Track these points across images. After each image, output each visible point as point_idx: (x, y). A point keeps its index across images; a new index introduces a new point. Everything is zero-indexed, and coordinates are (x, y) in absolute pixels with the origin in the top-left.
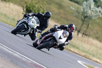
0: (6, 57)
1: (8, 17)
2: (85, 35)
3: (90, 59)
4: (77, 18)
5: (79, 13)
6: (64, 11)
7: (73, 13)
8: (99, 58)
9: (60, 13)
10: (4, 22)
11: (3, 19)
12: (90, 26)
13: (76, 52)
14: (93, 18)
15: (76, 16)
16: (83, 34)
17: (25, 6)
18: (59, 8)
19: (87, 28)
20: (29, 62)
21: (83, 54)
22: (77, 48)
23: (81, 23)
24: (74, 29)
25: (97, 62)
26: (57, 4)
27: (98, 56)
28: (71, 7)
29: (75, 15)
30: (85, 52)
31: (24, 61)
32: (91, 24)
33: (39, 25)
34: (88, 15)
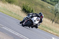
0: (11, 36)
1: (12, 13)
2: (57, 23)
4: (52, 13)
5: (53, 10)
6: (45, 9)
7: (49, 10)
9: (42, 10)
10: (10, 16)
11: (9, 14)
13: (51, 32)
16: (55, 22)
17: (22, 6)
18: (41, 8)
20: (24, 38)
21: (55, 34)
22: (52, 30)
23: (54, 16)
24: (43, 17)
26: (41, 5)
28: (48, 7)
30: (57, 32)
31: (21, 38)
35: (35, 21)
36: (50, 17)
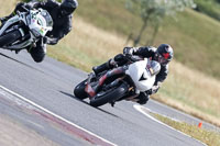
3: (162, 102)
8: (180, 99)
12: (160, 29)
14: (167, 13)
15: (129, 9)
19: (154, 35)
20: (30, 107)
23: (141, 23)
25: (176, 108)
27: (179, 95)
29: (127, 6)
32: (164, 26)
33: (50, 28)
34: (156, 7)
35: (142, 78)
36: (125, 27)
